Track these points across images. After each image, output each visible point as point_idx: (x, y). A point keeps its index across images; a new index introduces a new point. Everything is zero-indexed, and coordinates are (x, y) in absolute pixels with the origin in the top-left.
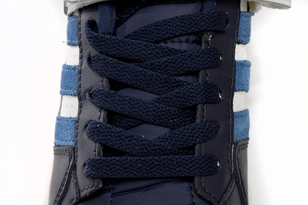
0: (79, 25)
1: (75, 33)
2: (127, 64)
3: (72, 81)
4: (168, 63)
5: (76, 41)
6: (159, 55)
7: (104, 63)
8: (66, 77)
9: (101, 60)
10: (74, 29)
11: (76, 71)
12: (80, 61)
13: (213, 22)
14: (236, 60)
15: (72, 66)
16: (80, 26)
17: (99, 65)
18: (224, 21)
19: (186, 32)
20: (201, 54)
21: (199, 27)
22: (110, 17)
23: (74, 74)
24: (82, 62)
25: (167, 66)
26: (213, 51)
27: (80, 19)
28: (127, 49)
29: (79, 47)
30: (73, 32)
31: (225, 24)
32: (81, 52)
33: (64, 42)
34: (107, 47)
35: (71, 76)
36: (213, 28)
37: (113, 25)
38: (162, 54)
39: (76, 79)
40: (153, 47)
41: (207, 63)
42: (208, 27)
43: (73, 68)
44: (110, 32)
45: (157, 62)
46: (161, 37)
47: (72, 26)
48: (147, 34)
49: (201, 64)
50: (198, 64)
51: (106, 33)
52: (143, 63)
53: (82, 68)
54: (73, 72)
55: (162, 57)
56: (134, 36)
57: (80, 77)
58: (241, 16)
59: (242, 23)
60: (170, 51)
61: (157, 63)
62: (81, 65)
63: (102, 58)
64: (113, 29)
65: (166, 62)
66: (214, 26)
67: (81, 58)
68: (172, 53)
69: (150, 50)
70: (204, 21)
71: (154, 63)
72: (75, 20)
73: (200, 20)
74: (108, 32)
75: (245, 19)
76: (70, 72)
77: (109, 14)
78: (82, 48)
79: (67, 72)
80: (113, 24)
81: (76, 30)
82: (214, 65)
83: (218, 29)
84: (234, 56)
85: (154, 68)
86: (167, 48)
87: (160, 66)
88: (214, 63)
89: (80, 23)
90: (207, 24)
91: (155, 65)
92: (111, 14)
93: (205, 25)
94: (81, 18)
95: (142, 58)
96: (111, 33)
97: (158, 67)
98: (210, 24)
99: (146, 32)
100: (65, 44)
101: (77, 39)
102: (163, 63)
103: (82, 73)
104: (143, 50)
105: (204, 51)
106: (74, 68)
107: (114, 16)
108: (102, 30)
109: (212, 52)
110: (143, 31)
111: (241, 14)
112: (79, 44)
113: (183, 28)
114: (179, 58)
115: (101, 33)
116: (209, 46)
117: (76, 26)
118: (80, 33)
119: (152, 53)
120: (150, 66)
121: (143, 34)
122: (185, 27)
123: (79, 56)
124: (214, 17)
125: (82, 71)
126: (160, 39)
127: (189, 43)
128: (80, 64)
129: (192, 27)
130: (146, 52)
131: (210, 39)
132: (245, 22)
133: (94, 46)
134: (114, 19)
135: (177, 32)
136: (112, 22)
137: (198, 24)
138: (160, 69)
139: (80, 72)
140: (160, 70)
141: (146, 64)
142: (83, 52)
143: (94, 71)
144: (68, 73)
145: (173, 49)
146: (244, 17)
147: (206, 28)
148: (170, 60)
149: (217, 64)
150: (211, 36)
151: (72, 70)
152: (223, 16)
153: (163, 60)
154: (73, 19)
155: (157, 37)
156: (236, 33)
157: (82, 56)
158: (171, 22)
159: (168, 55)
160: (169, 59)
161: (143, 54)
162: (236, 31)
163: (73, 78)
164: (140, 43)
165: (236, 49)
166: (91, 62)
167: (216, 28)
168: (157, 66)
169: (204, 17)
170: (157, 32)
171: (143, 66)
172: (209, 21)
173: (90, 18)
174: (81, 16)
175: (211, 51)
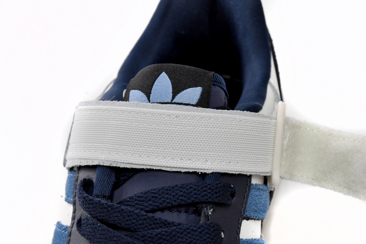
0: (76, 182)
1: (71, 190)
2: (116, 233)
3: (61, 242)
4: (162, 235)
5: (71, 199)
6: (151, 226)
7: (93, 228)
8: (56, 237)
9: (90, 225)
10: (71, 186)
11: (66, 232)
12: (72, 222)
13: (216, 193)
14: (241, 238)
15: (64, 226)
16: (77, 184)
17: (88, 230)
18: (229, 193)
19: (185, 202)
20: (199, 228)
21: (199, 197)
22: (108, 179)
23: (64, 236)
24: (74, 223)
25: (160, 238)
26: (213, 227)
27: (77, 175)
28: (116, 216)
29: (73, 206)
30: (70, 189)
31: (229, 197)
32: (74, 212)
33: (62, 196)
34: (96, 210)
35: (61, 237)
36: (216, 200)
37: (110, 188)
38: (154, 225)
39: (65, 242)
40: (145, 217)
41: (205, 240)
42: (210, 198)
43: (64, 229)
44: (105, 195)
45: (150, 233)
46: (157, 206)
47: (70, 182)
48: (143, 201)
49: (198, 240)
50: (194, 239)
51: (101, 196)
52: (135, 234)
53: (72, 230)
54: (63, 232)
55: (153, 228)
56: (129, 202)
57: (70, 240)
58: (252, 189)
59: (253, 197)
60: (162, 223)
61: (150, 235)
62: (72, 227)
63: (91, 223)
64: (109, 191)
65: (159, 234)
66: (216, 198)
67: (73, 218)
68: (165, 225)
69: (142, 220)
70: (205, 191)
71: (146, 234)
72: (73, 176)
73: (202, 190)
74: (103, 195)
75: (256, 193)
76: (61, 232)
77: (108, 176)
78: (75, 208)
79: (58, 231)
80: (111, 186)
81: (72, 187)
82: (213, 242)
83: (221, 201)
84: (238, 233)
85: (146, 239)
86: (160, 219)
87: (153, 238)
88: (213, 239)
89: (77, 180)
90: (209, 195)
91: (148, 237)
92: (110, 175)
93: (206, 195)
94: (79, 175)
95: (132, 228)
96: (107, 196)
97: (150, 240)
98: (213, 195)
99: (142, 199)
100: (64, 199)
101: (72, 196)
102: (156, 235)
103: (71, 236)
104: (134, 219)
105: (202, 226)
106: (66, 228)
107: (112, 178)
108: (97, 192)
109: (211, 228)
110: (139, 197)
111: (252, 187)
112: (73, 203)
113: (181, 198)
114: (174, 231)
115: (96, 195)
116: (208, 221)
117: (74, 182)
118: (75, 192)
119: (143, 224)
120: (142, 237)
121: (139, 201)
122: (184, 196)
123: (71, 216)
124: (217, 188)
125: (72, 233)
126: (156, 208)
127: (188, 213)
128: (72, 225)
129: (192, 197)
130: (137, 222)
131: (210, 213)
132: (257, 196)
133: (83, 207)
134: (112, 181)
135: (175, 201)
136: (110, 185)
137: (199, 195)
138: (153, 241)
139: (70, 234)
140: (153, 243)
141: (138, 235)
142: (76, 213)
143: (82, 235)
144: (59, 233)
145: (166, 221)
146: (256, 190)
147: (207, 199)
148: (163, 233)
149: (216, 242)
150: (212, 210)
151: (63, 230)
152: (229, 188)
153: (156, 232)
154: (72, 175)
155: (152, 206)
156: (243, 208)
157: (75, 217)
158: (170, 191)
159: (161, 227)
160: (163, 231)
161: (133, 223)
162: (244, 206)
163: (62, 240)
164: (131, 211)
165: (242, 226)
166: (81, 224)
167: (218, 200)
168: (149, 237)
169: (206, 187)
170: (154, 200)
171: (135, 236)
172: (212, 191)
173: (87, 176)
174: (79, 173)
175: (210, 226)
